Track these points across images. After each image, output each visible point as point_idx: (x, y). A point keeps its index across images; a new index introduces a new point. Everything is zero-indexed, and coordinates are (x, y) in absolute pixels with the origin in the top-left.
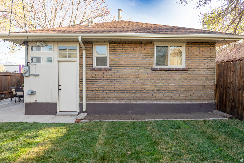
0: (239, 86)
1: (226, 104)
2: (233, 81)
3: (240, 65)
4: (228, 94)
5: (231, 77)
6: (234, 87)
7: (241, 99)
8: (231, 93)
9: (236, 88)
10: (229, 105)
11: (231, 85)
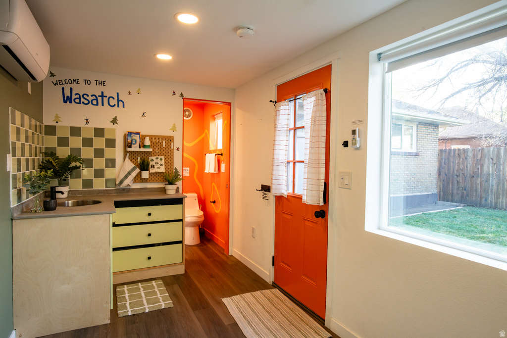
0: (472, 173)
1: (453, 193)
2: (464, 168)
3: (473, 152)
4: (456, 182)
5: (460, 164)
6: (466, 175)
7: (475, 186)
8: (461, 181)
9: (468, 175)
10: (458, 194)
11: (461, 172)
